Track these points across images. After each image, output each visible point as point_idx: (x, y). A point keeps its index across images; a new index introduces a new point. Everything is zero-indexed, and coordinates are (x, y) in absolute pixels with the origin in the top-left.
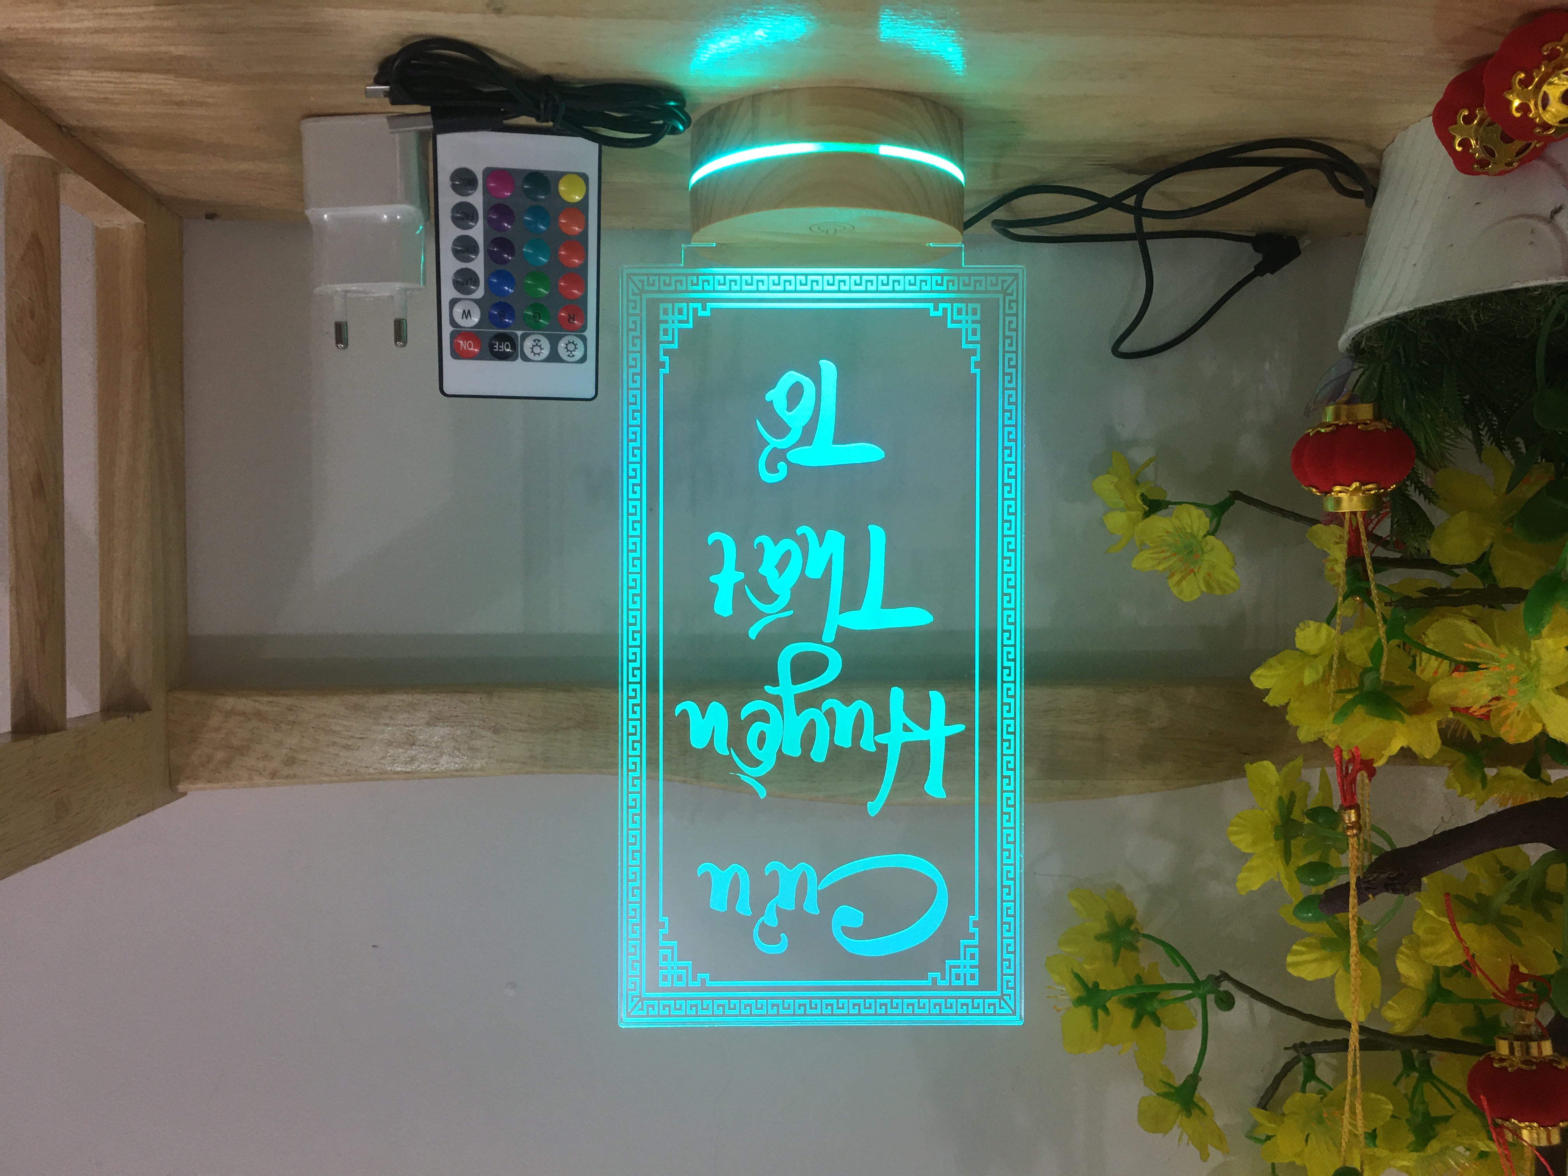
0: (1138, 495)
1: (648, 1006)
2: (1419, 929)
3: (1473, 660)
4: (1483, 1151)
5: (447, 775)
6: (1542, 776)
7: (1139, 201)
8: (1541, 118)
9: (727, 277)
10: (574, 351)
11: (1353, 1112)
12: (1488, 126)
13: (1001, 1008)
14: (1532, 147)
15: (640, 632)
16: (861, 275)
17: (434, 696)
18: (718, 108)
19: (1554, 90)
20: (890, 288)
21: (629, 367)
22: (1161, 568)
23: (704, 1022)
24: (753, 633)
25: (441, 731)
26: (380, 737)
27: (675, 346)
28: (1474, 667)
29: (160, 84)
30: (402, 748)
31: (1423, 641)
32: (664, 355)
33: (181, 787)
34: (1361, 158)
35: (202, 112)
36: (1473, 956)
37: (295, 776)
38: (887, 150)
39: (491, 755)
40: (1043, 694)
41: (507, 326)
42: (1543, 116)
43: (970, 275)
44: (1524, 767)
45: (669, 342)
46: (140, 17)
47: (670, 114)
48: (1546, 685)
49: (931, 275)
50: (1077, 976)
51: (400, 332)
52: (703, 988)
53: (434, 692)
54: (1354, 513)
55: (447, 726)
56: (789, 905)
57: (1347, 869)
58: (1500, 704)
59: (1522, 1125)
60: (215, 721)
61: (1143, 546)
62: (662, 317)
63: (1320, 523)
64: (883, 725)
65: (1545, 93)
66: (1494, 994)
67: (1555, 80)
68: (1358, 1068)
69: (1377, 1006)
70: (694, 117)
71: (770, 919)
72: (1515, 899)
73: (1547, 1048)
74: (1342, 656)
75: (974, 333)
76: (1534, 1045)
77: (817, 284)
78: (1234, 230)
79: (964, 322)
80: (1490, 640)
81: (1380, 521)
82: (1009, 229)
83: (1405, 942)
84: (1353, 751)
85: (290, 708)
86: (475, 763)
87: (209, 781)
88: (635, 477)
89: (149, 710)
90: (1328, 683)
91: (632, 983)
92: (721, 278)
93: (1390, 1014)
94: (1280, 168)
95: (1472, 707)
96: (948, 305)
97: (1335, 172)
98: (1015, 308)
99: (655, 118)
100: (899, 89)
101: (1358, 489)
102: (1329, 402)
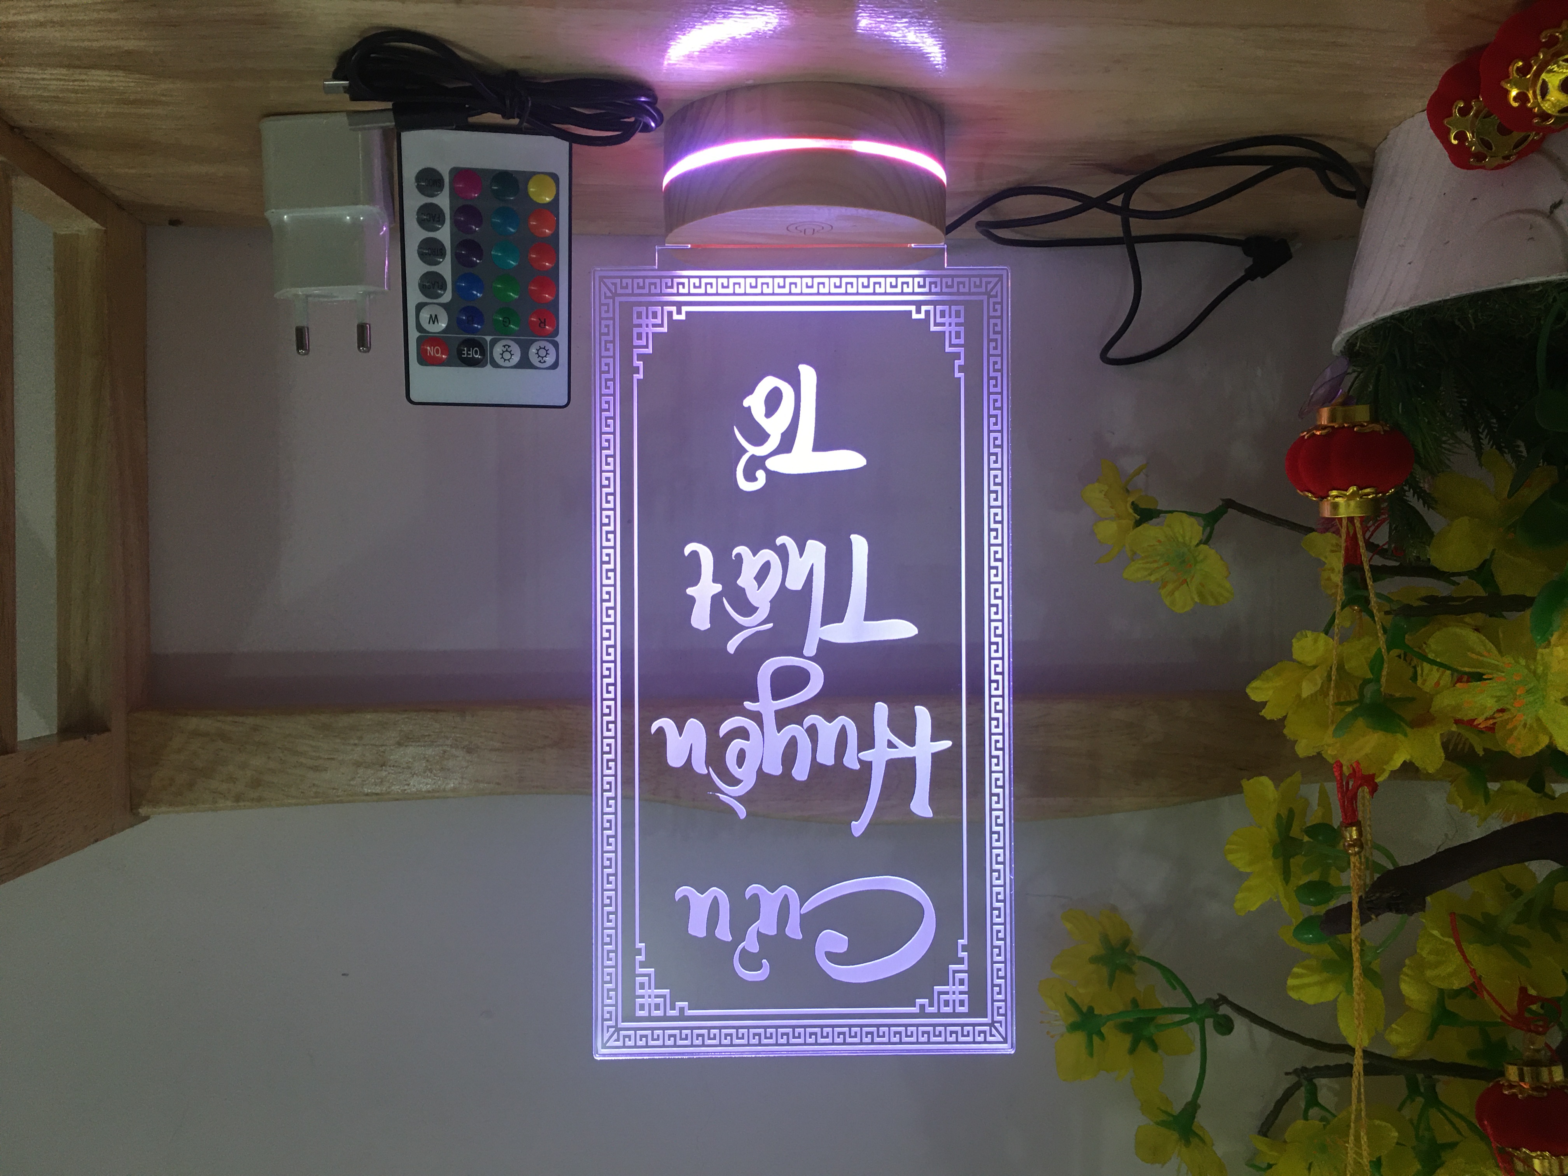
0: (1128, 505)
1: (625, 1037)
2: (1425, 951)
3: (1479, 670)
5: (419, 796)
6: (1547, 790)
7: (1127, 201)
8: (1540, 107)
9: (702, 279)
10: (545, 356)
11: (1357, 1139)
12: (1485, 117)
13: (992, 1035)
14: (1530, 138)
15: (615, 646)
16: (841, 277)
18: (691, 105)
19: (1553, 79)
20: (870, 290)
21: (601, 372)
22: (1153, 578)
23: (684, 1051)
24: (732, 646)
25: (410, 751)
26: (349, 757)
27: (650, 350)
28: (1478, 677)
29: (112, 81)
30: (372, 769)
31: (1424, 651)
32: (638, 360)
33: (143, 811)
34: (1353, 157)
35: (158, 111)
36: (1480, 978)
37: (260, 800)
39: (465, 776)
40: (1032, 708)
41: (476, 331)
42: (1542, 105)
43: (953, 277)
44: (1527, 781)
45: (643, 346)
47: (640, 109)
48: (1554, 696)
49: (913, 277)
50: (1071, 1001)
51: (363, 337)
52: (682, 1017)
53: (404, 711)
54: (1351, 519)
55: (418, 746)
56: (771, 930)
57: (1348, 888)
58: (1506, 716)
59: (1534, 1154)
60: (177, 742)
61: (1134, 556)
62: (636, 321)
63: (1316, 531)
64: (867, 741)
65: (1544, 81)
66: (1502, 1017)
67: (1553, 67)
68: (1363, 1095)
69: (1380, 1030)
70: (667, 117)
71: (751, 944)
72: (1523, 918)
73: (1558, 1074)
74: (1341, 667)
75: (958, 336)
76: (1544, 1071)
77: (796, 287)
78: (1223, 234)
79: (947, 324)
80: (1494, 649)
81: (1377, 527)
82: (992, 231)
83: (1407, 962)
84: (1354, 766)
85: (255, 729)
86: (447, 784)
87: (171, 805)
88: (608, 486)
89: (108, 730)
90: (1326, 695)
91: (608, 1012)
92: (697, 281)
93: (1394, 1038)
94: (1269, 167)
95: (1476, 719)
96: (930, 308)
97: (1327, 172)
98: (999, 310)
99: (625, 115)
100: (877, 84)
101: (1354, 494)
102: (1324, 403)
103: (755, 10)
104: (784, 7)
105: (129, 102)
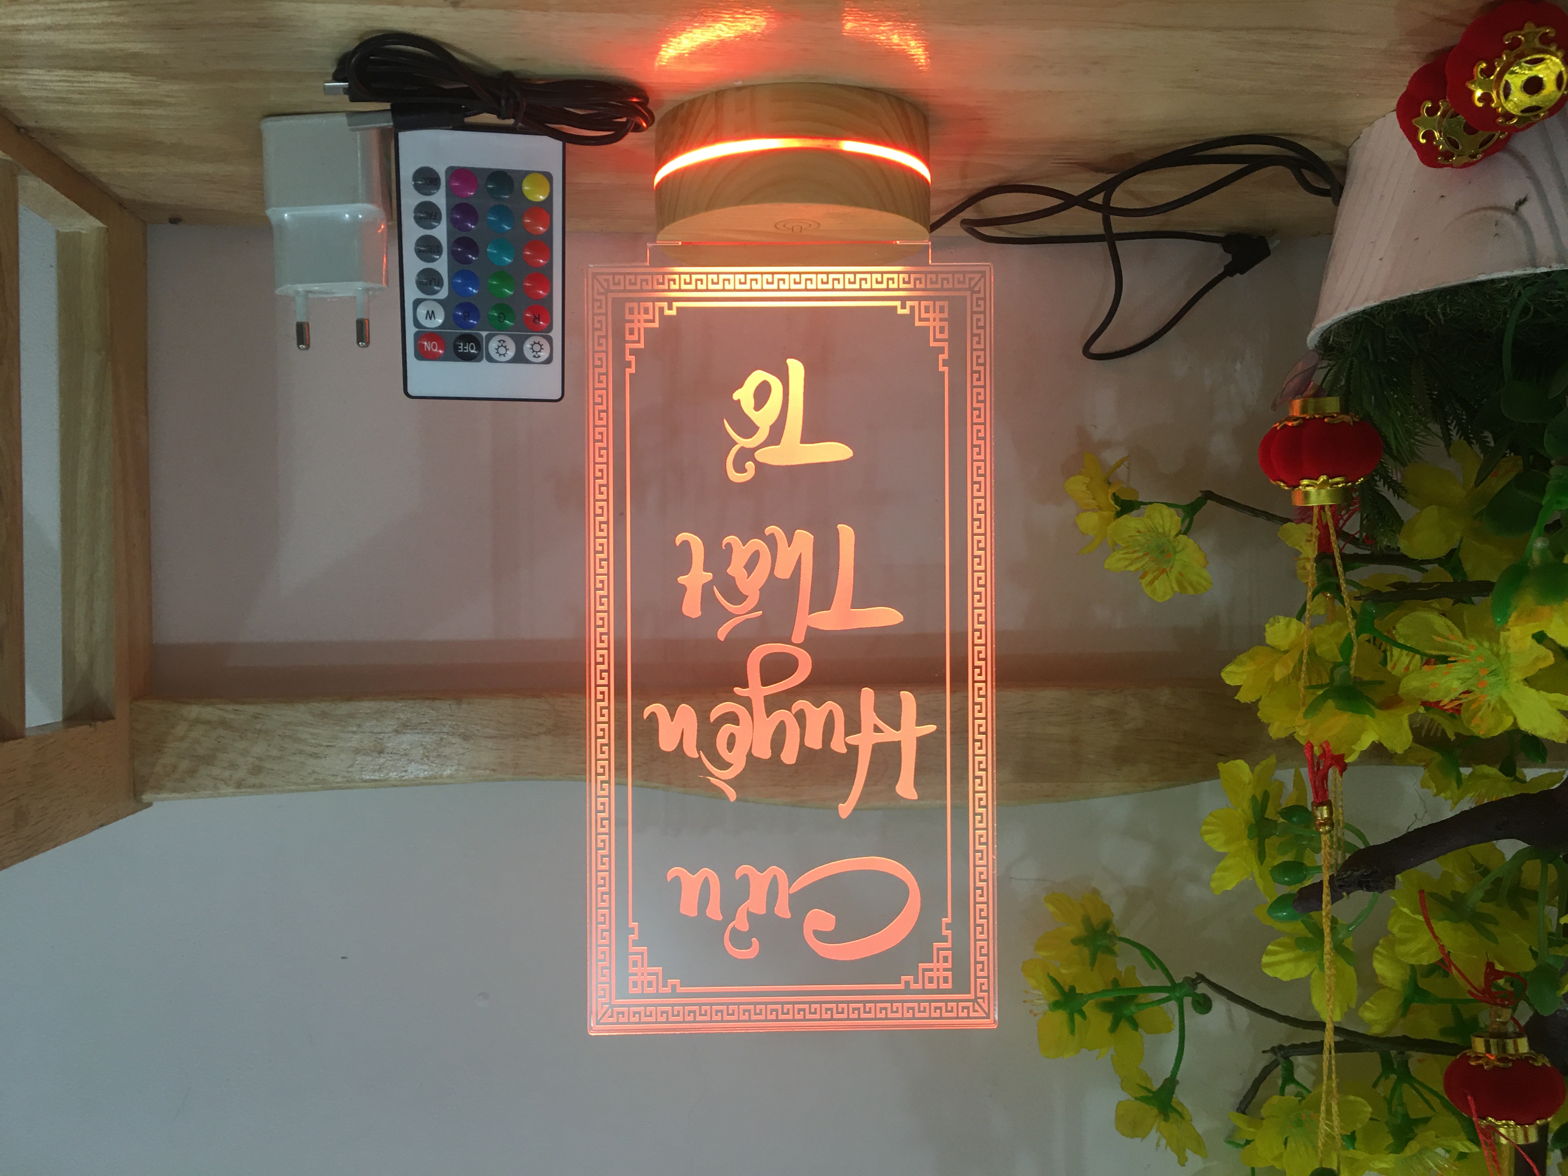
0: (1110, 496)
1: (618, 1013)
2: (1395, 928)
3: (1443, 653)
4: (1461, 1152)
5: (416, 783)
6: (1517, 774)
7: (1107, 199)
8: (1503, 107)
9: (693, 276)
10: (540, 351)
11: (1329, 1112)
12: (1452, 117)
13: (975, 1011)
14: (1496, 137)
15: (608, 634)
16: (828, 273)
17: (403, 703)
18: (682, 105)
19: (1516, 80)
20: (857, 286)
21: (595, 367)
22: (1132, 568)
23: (675, 1028)
24: (722, 633)
25: (408, 739)
26: (348, 745)
27: (641, 345)
28: (1444, 660)
29: (118, 83)
30: (370, 756)
31: (1393, 635)
32: (630, 355)
33: (146, 797)
34: (1328, 155)
35: (161, 111)
36: (1449, 954)
37: (261, 786)
38: (849, 146)
39: (462, 763)
40: (1017, 697)
41: (471, 327)
42: (1505, 105)
43: (937, 273)
44: (1498, 766)
45: (635, 341)
46: (93, 12)
47: (632, 111)
48: (1517, 677)
49: (898, 273)
50: (1054, 981)
51: (362, 332)
52: (674, 994)
53: (402, 699)
54: (1322, 508)
55: (416, 733)
56: (760, 909)
57: (1319, 868)
58: (1471, 697)
59: (1499, 1123)
60: (180, 729)
61: (1115, 547)
62: (628, 316)
63: (1291, 521)
64: (853, 726)
65: (1507, 82)
66: (1470, 992)
67: (1516, 68)
68: (1333, 1067)
69: (1353, 1006)
70: (658, 116)
71: (741, 923)
72: (1490, 896)
73: (1524, 1046)
74: (1312, 651)
75: (942, 331)
76: (1510, 1043)
77: (784, 283)
78: (1203, 231)
79: (931, 320)
80: (1460, 634)
81: (1350, 517)
82: (976, 228)
83: (1381, 942)
84: (1324, 746)
85: (256, 717)
86: (444, 771)
87: (174, 791)
88: (602, 478)
89: (113, 718)
90: (1298, 679)
92: (687, 277)
93: (1367, 1015)
94: (1246, 165)
95: (1442, 700)
96: (915, 303)
97: (1302, 170)
98: (982, 306)
99: (618, 115)
100: (861, 85)
101: (1325, 483)
102: (1296, 395)
103: (744, 13)
104: (772, 10)
105: (135, 103)
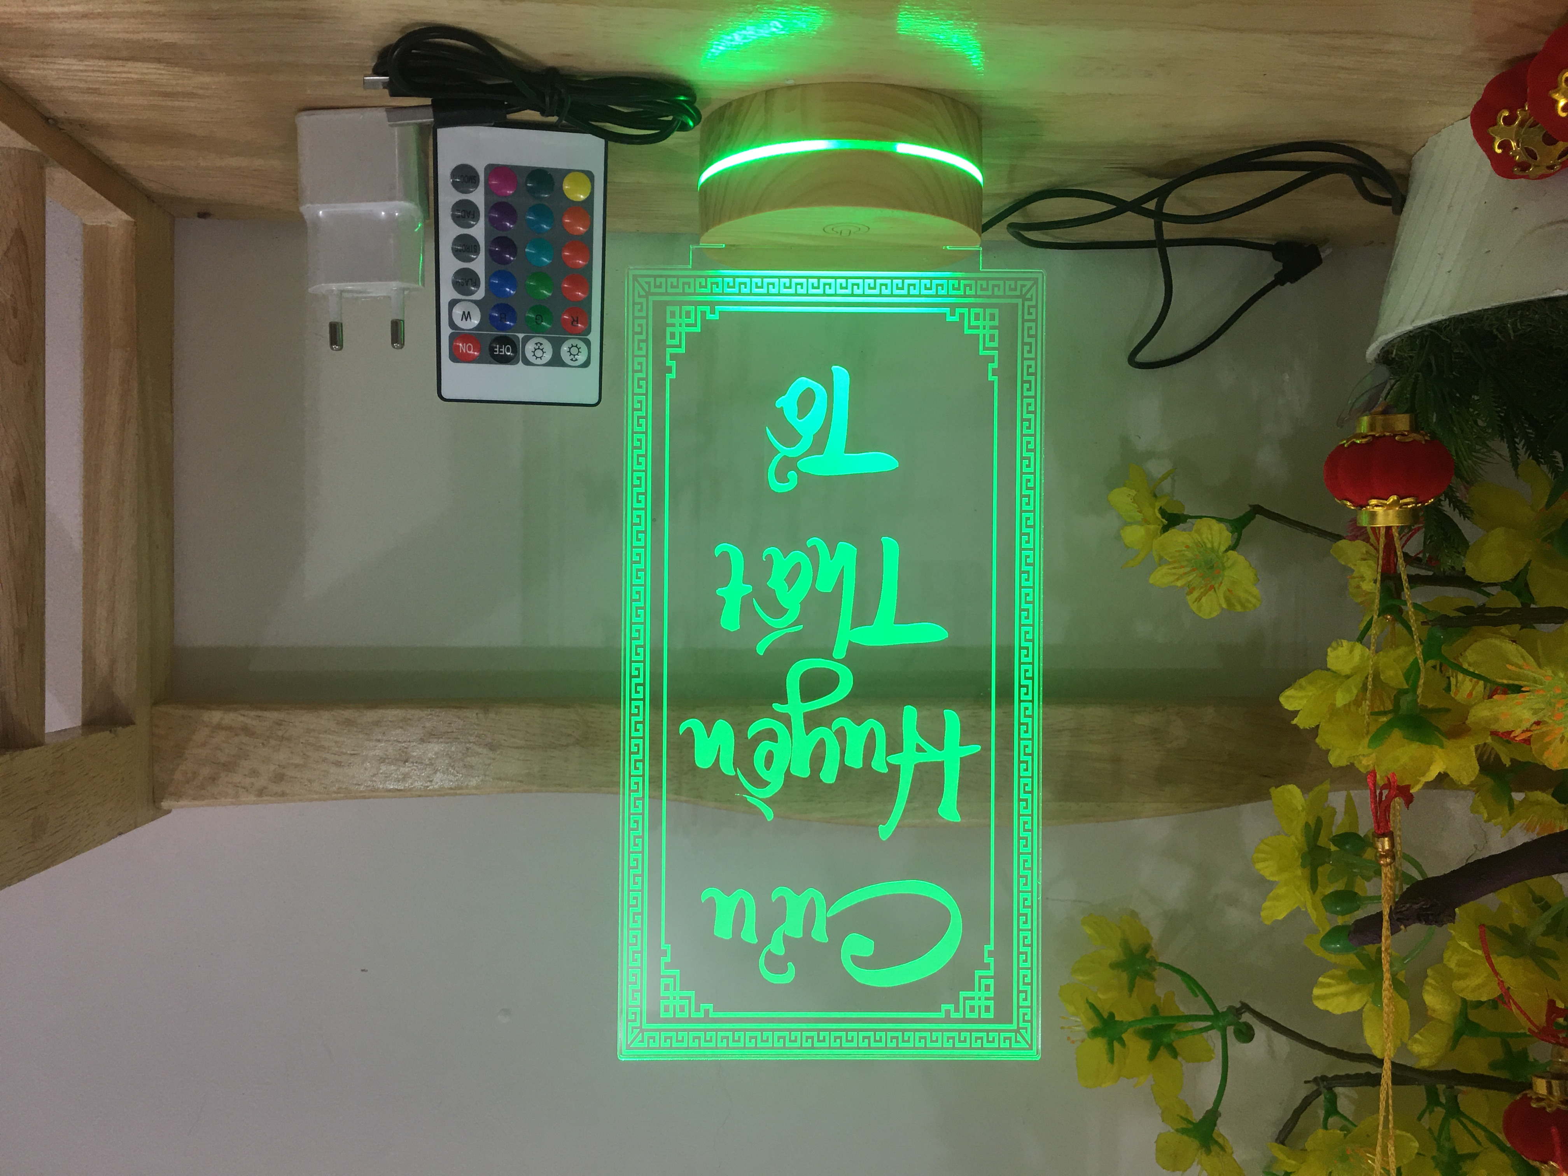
0: (1157, 511)
1: (649, 1038)
2: (1452, 961)
3: (1516, 683)
5: (441, 793)
7: (1160, 205)
9: (737, 279)
10: (577, 354)
12: (1530, 127)
13: (1017, 1041)
15: (644, 646)
16: (875, 278)
17: (429, 711)
18: (730, 104)
20: (905, 292)
21: (634, 371)
22: (1179, 584)
23: (708, 1053)
24: (761, 648)
25: (434, 748)
26: (371, 753)
27: (682, 350)
28: (1517, 689)
29: (151, 74)
30: (395, 765)
31: (1459, 661)
32: (671, 360)
33: (165, 804)
34: (1390, 163)
35: (191, 103)
36: (1508, 990)
37: (283, 794)
38: (905, 148)
39: (487, 773)
40: (1066, 714)
41: (508, 328)
43: (988, 279)
45: (677, 346)
47: (679, 109)
49: (948, 279)
50: (1092, 1007)
51: (397, 334)
52: (707, 1019)
54: (1388, 529)
55: (441, 742)
56: (797, 933)
57: (1378, 898)
58: (1543, 729)
60: (201, 735)
61: (1162, 561)
62: (669, 320)
63: (1346, 538)
64: (895, 745)
66: (1530, 1030)
68: (1391, 1108)
69: (1405, 1041)
70: (705, 113)
71: (777, 947)
72: (1552, 929)
74: (1376, 676)
75: (992, 338)
77: (830, 288)
78: (1253, 239)
79: (981, 327)
80: (1534, 664)
81: (1411, 536)
82: (1022, 232)
83: (1432, 972)
84: (1390, 776)
85: (279, 723)
86: (470, 781)
87: (194, 798)
88: (640, 486)
89: (133, 723)
90: (1361, 705)
91: (633, 1013)
92: (731, 280)
93: (1416, 1048)
94: (1307, 173)
95: (1513, 731)
96: (965, 311)
97: (1363, 178)
98: (1034, 314)
99: (664, 114)
100: (917, 86)
101: (1395, 503)
102: (1364, 412)
103: (800, 10)
105: (166, 95)
